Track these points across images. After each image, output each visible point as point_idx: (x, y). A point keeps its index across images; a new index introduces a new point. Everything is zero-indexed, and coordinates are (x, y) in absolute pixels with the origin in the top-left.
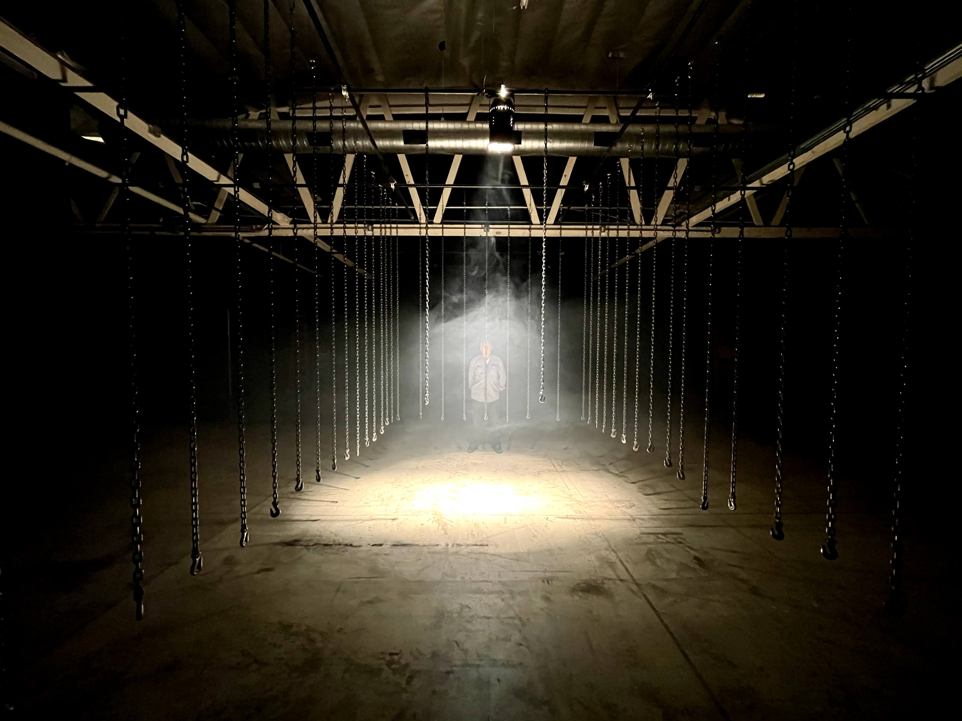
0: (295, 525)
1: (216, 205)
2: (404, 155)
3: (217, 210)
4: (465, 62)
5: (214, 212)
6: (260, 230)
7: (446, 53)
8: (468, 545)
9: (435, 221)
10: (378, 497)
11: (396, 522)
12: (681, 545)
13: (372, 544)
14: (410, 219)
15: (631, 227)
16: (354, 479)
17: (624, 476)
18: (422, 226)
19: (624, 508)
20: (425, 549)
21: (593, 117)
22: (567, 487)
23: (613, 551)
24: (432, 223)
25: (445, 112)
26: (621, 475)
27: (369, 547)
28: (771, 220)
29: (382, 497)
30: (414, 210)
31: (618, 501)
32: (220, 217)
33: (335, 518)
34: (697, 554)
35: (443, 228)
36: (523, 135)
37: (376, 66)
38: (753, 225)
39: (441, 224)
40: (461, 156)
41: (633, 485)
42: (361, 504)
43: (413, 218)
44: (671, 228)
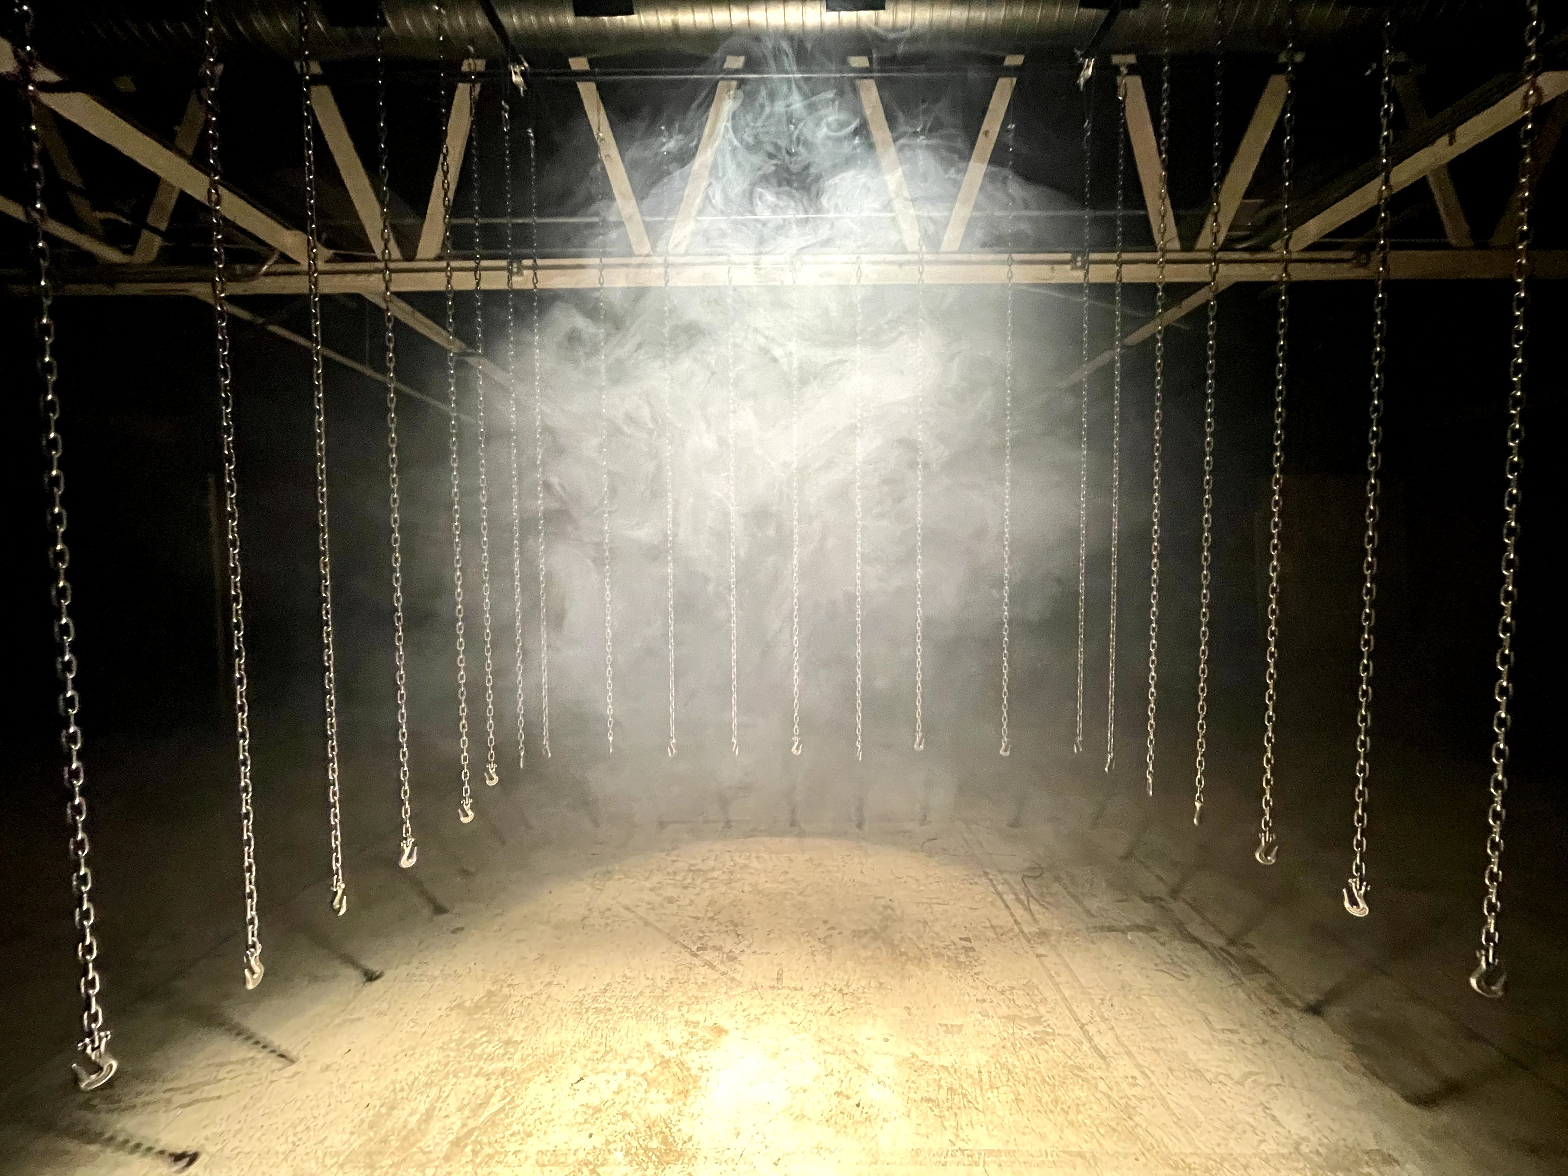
1: (150, 220)
3: (155, 231)
5: (145, 234)
6: (252, 276)
18: (642, 260)
24: (665, 255)
32: (162, 249)
35: (690, 267)
38: (1448, 246)
39: (686, 255)
44: (1246, 256)
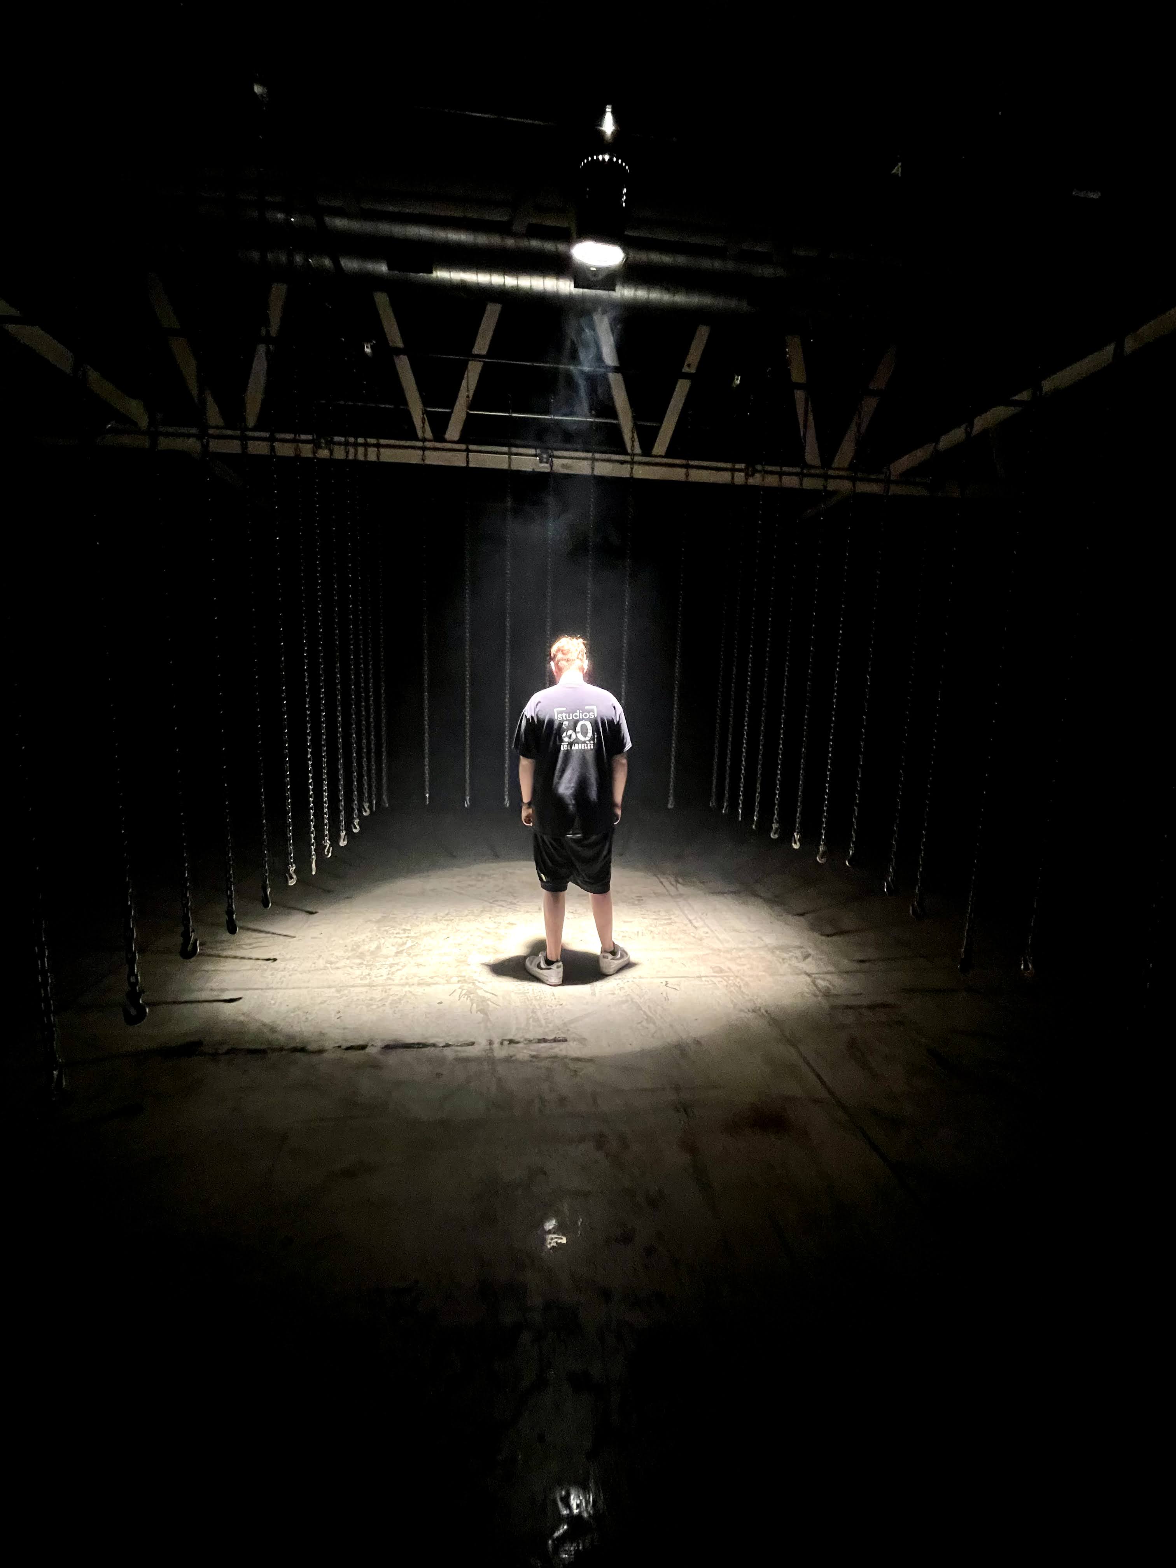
0: (189, 1012)
2: (385, 294)
8: (530, 1041)
9: (447, 436)
12: (902, 1029)
13: (345, 1045)
15: (799, 470)
16: (303, 916)
17: (780, 903)
18: (427, 445)
19: (794, 960)
20: (448, 1052)
22: (691, 923)
23: (791, 1043)
24: (444, 440)
26: (778, 901)
27: (339, 1054)
29: (360, 950)
30: (409, 411)
31: (781, 949)
33: (269, 994)
34: (929, 1042)
35: (464, 451)
39: (459, 442)
40: (498, 307)
41: (801, 918)
42: (321, 963)
43: (406, 429)
44: (864, 475)
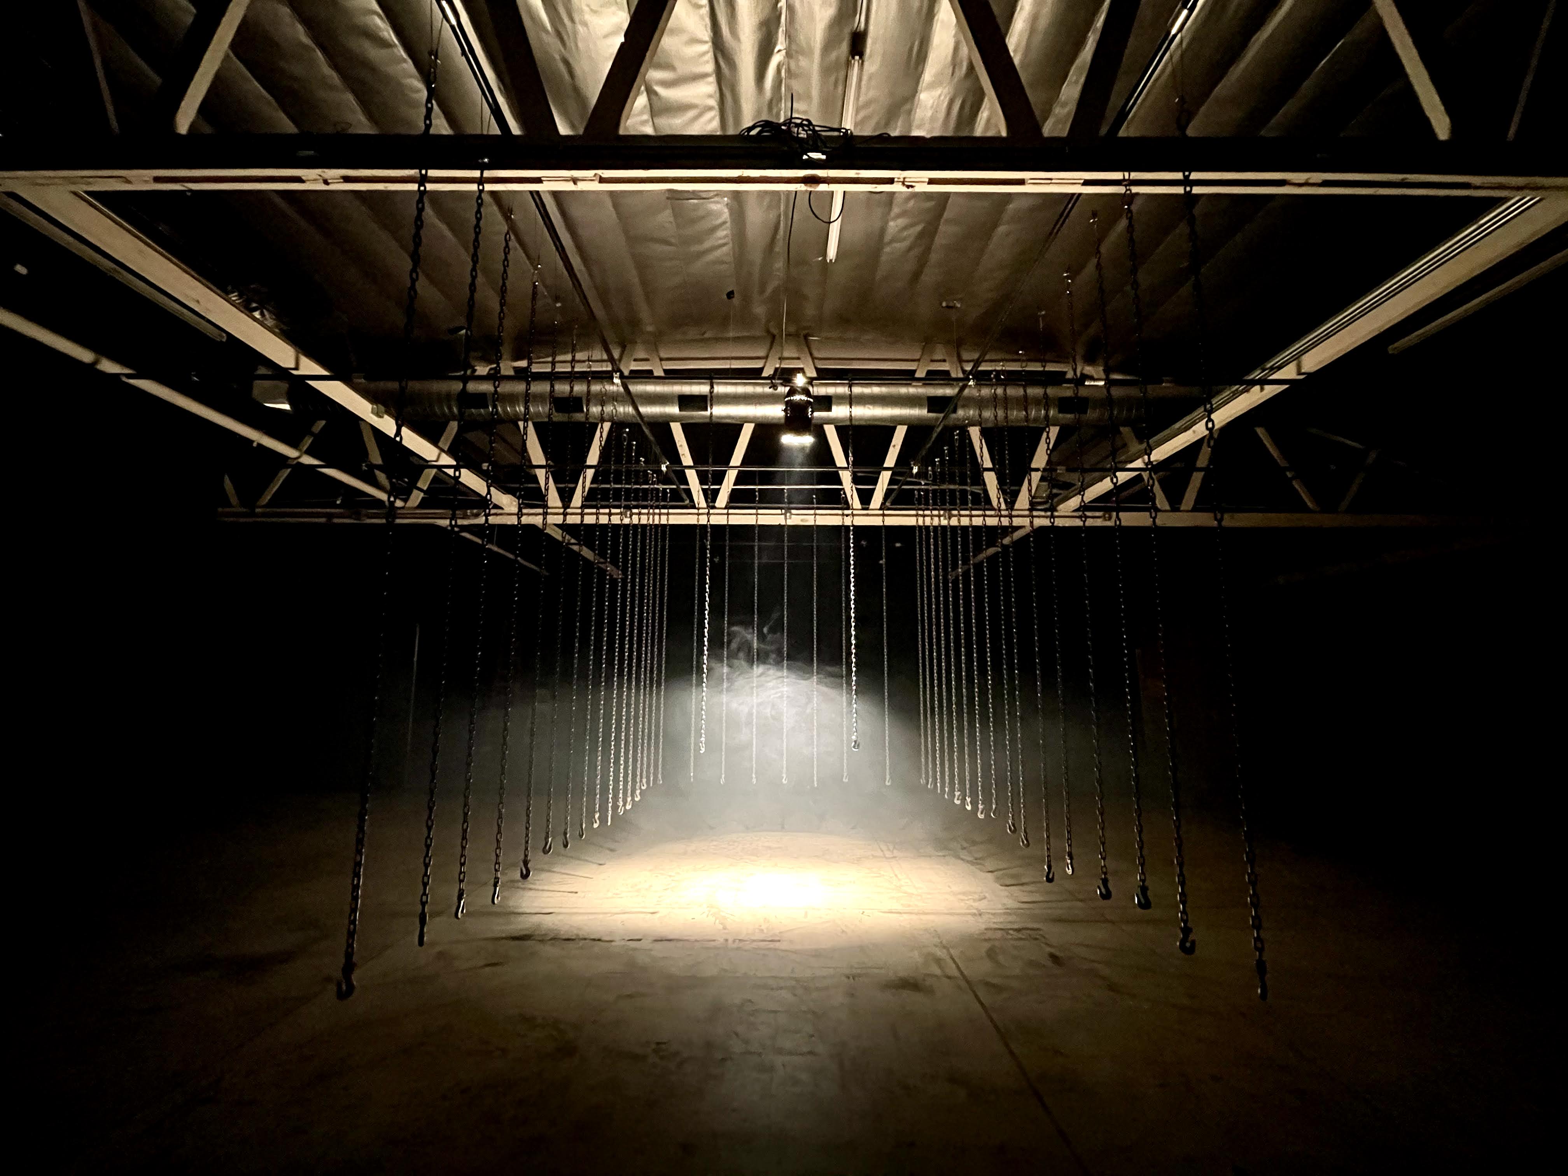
0: (521, 918)
1: (420, 484)
2: (678, 424)
3: (421, 490)
4: (759, 310)
5: (415, 492)
6: (477, 516)
7: (736, 301)
8: (754, 941)
9: (717, 504)
10: (632, 887)
11: (657, 916)
12: (1035, 942)
13: (627, 938)
14: (684, 502)
15: (988, 513)
16: (595, 866)
17: (978, 864)
18: (701, 511)
19: (972, 901)
20: (697, 944)
21: (929, 373)
22: (896, 876)
23: (944, 947)
24: (714, 507)
25: (733, 367)
26: (977, 862)
27: (623, 943)
28: (1180, 503)
29: (637, 887)
30: (689, 489)
31: (964, 894)
32: (423, 498)
33: (575, 910)
34: (1052, 950)
35: (728, 514)
36: (834, 400)
37: (644, 314)
38: (1158, 509)
39: (726, 508)
40: (752, 425)
41: (990, 874)
42: (610, 895)
43: (687, 502)
44: (1042, 513)
